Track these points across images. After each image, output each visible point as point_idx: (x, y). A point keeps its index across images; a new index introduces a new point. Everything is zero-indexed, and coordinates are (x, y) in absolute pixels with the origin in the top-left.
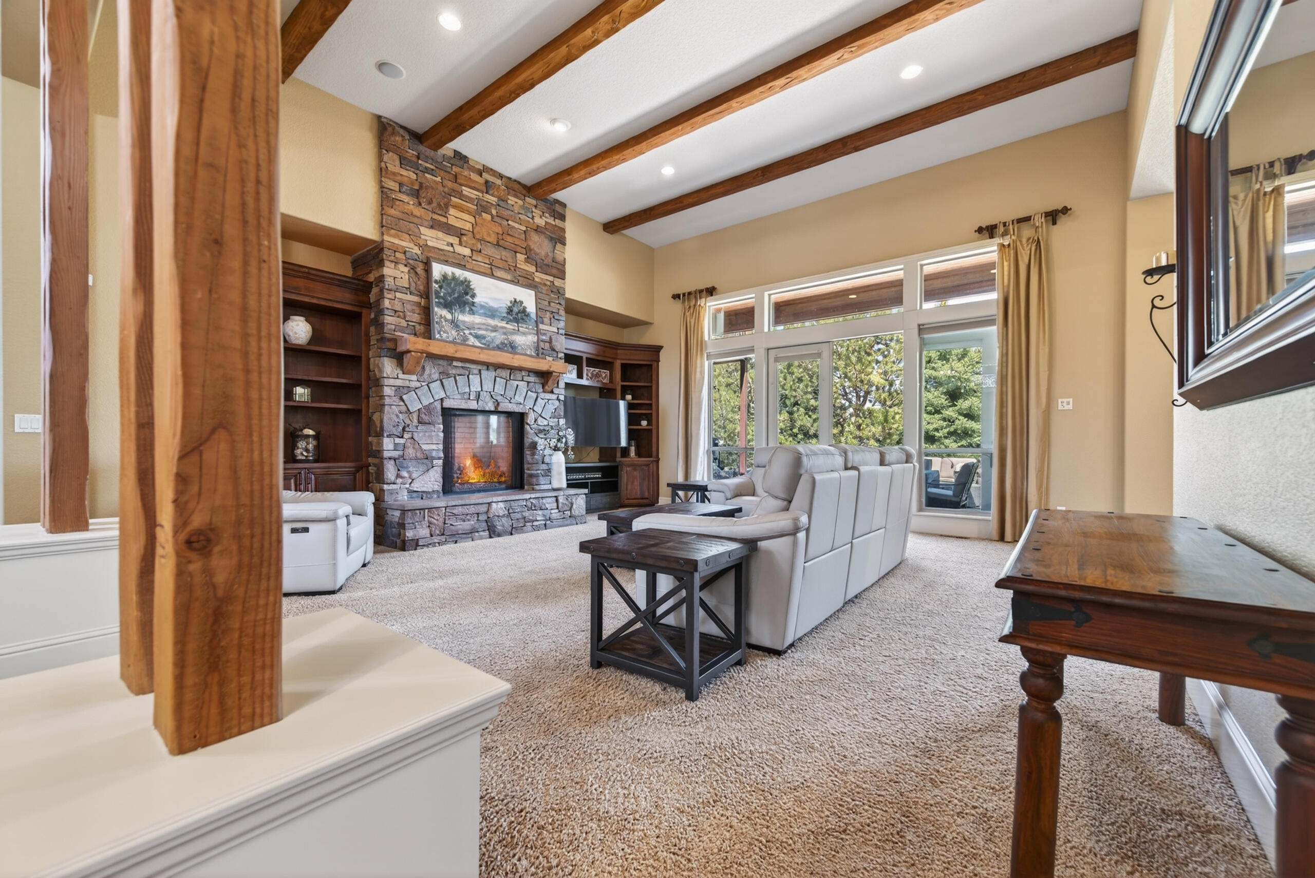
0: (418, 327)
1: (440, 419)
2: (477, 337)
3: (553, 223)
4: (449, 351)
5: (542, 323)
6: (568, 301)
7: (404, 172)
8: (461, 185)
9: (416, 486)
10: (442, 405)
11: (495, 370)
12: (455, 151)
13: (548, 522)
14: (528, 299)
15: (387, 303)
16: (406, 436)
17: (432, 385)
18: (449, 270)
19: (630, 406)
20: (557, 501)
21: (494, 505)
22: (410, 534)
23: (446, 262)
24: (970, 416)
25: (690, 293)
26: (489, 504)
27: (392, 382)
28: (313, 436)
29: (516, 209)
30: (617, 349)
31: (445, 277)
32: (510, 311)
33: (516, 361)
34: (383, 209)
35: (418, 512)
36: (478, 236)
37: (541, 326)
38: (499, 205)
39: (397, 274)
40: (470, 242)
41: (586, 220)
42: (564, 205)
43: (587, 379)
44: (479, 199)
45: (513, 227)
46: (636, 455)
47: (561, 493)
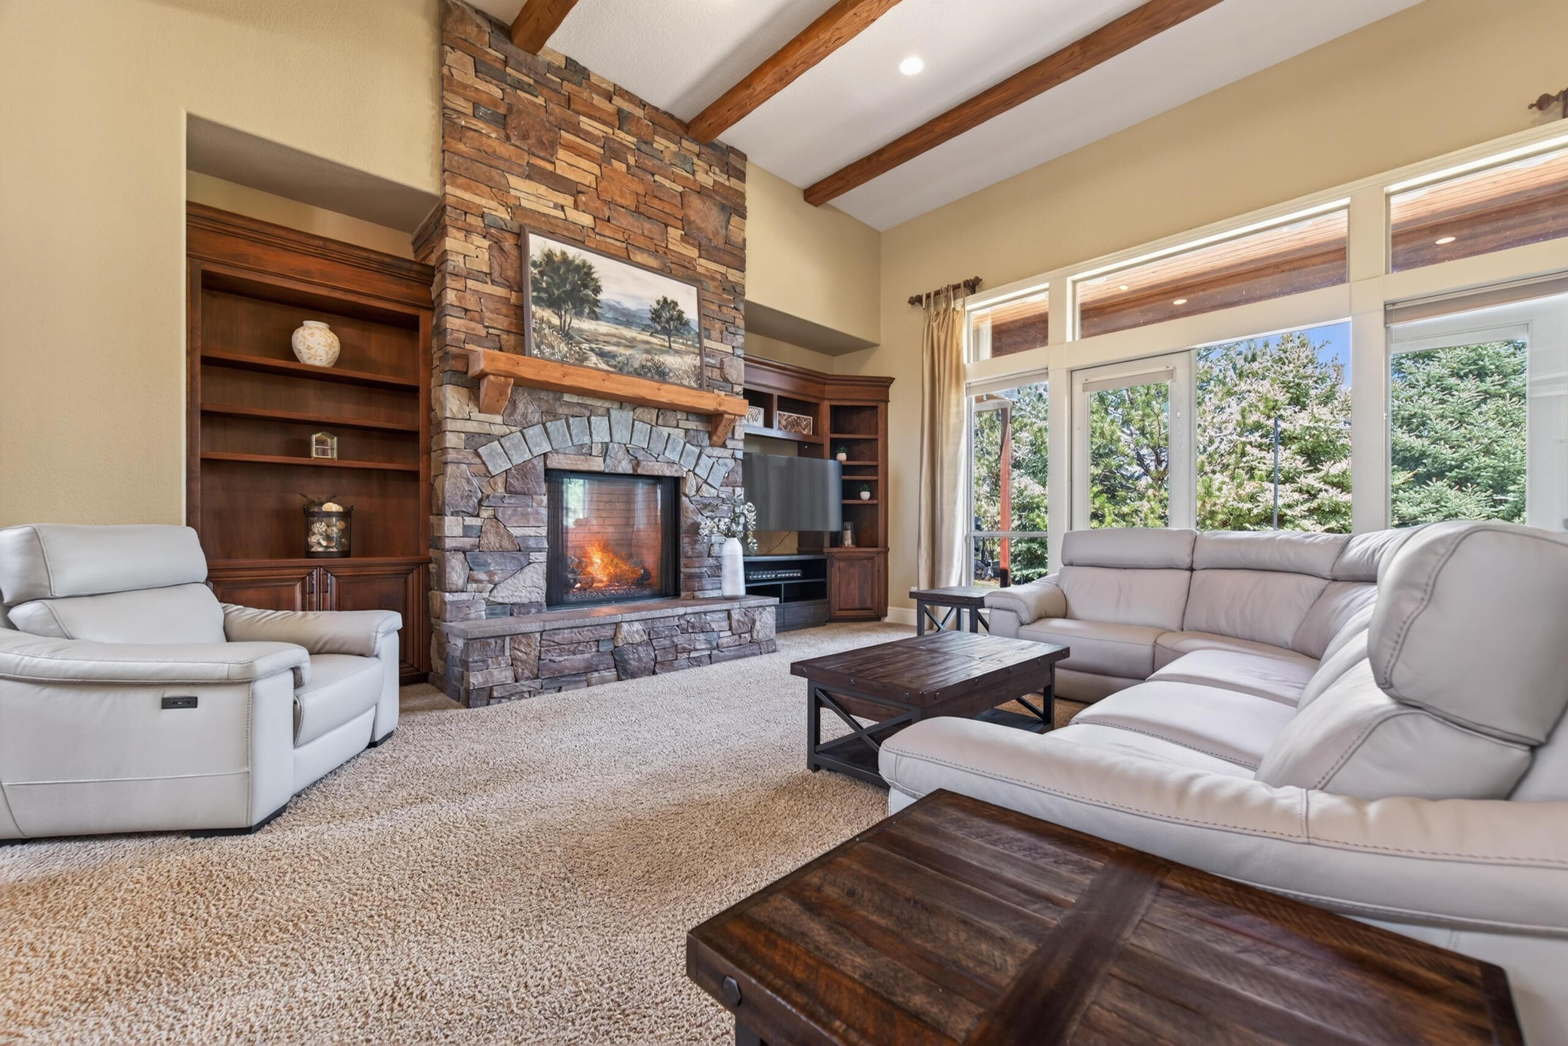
0: (504, 336)
1: (544, 487)
2: (602, 354)
3: (727, 184)
4: (553, 375)
5: (709, 337)
6: (751, 307)
7: (481, 86)
8: (579, 113)
9: (503, 595)
10: (545, 465)
11: (634, 410)
12: (567, 58)
13: (715, 652)
14: (686, 299)
15: (451, 297)
16: (485, 513)
17: (529, 432)
18: (557, 247)
19: (845, 469)
20: (729, 617)
21: (625, 626)
22: (476, 679)
23: (551, 235)
24: (1341, 485)
25: (937, 293)
26: (617, 625)
27: (459, 425)
28: (339, 513)
29: (667, 157)
30: (824, 384)
31: (549, 256)
32: (656, 315)
33: (666, 394)
34: (444, 142)
35: (492, 641)
36: (604, 196)
37: (707, 343)
38: (639, 150)
39: (470, 249)
40: (591, 204)
41: (777, 182)
42: (744, 157)
43: (780, 429)
44: (607, 138)
45: (663, 186)
46: (853, 543)
47: (736, 605)
